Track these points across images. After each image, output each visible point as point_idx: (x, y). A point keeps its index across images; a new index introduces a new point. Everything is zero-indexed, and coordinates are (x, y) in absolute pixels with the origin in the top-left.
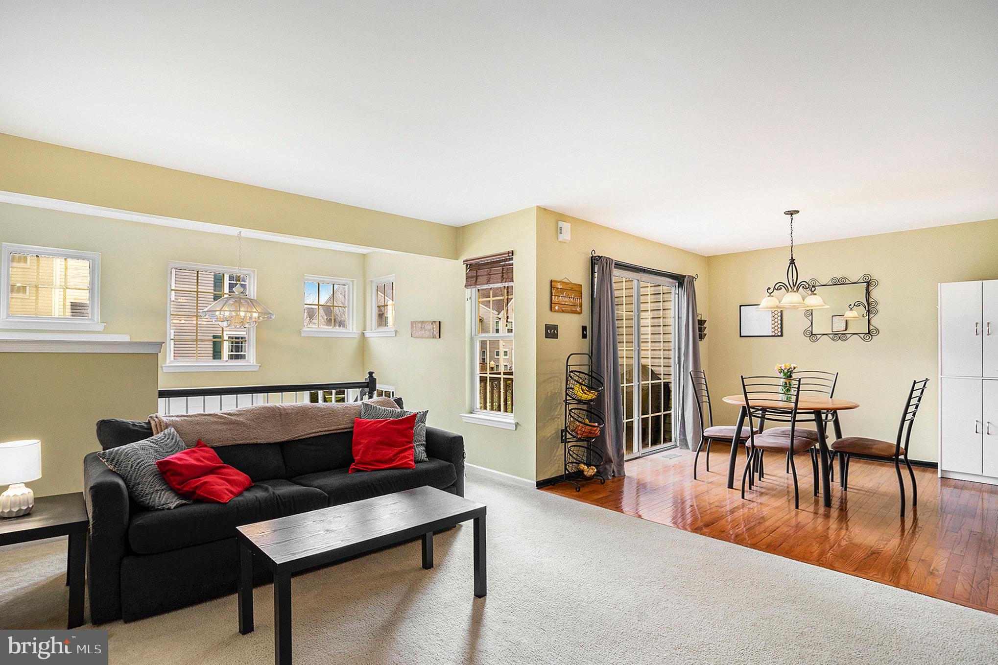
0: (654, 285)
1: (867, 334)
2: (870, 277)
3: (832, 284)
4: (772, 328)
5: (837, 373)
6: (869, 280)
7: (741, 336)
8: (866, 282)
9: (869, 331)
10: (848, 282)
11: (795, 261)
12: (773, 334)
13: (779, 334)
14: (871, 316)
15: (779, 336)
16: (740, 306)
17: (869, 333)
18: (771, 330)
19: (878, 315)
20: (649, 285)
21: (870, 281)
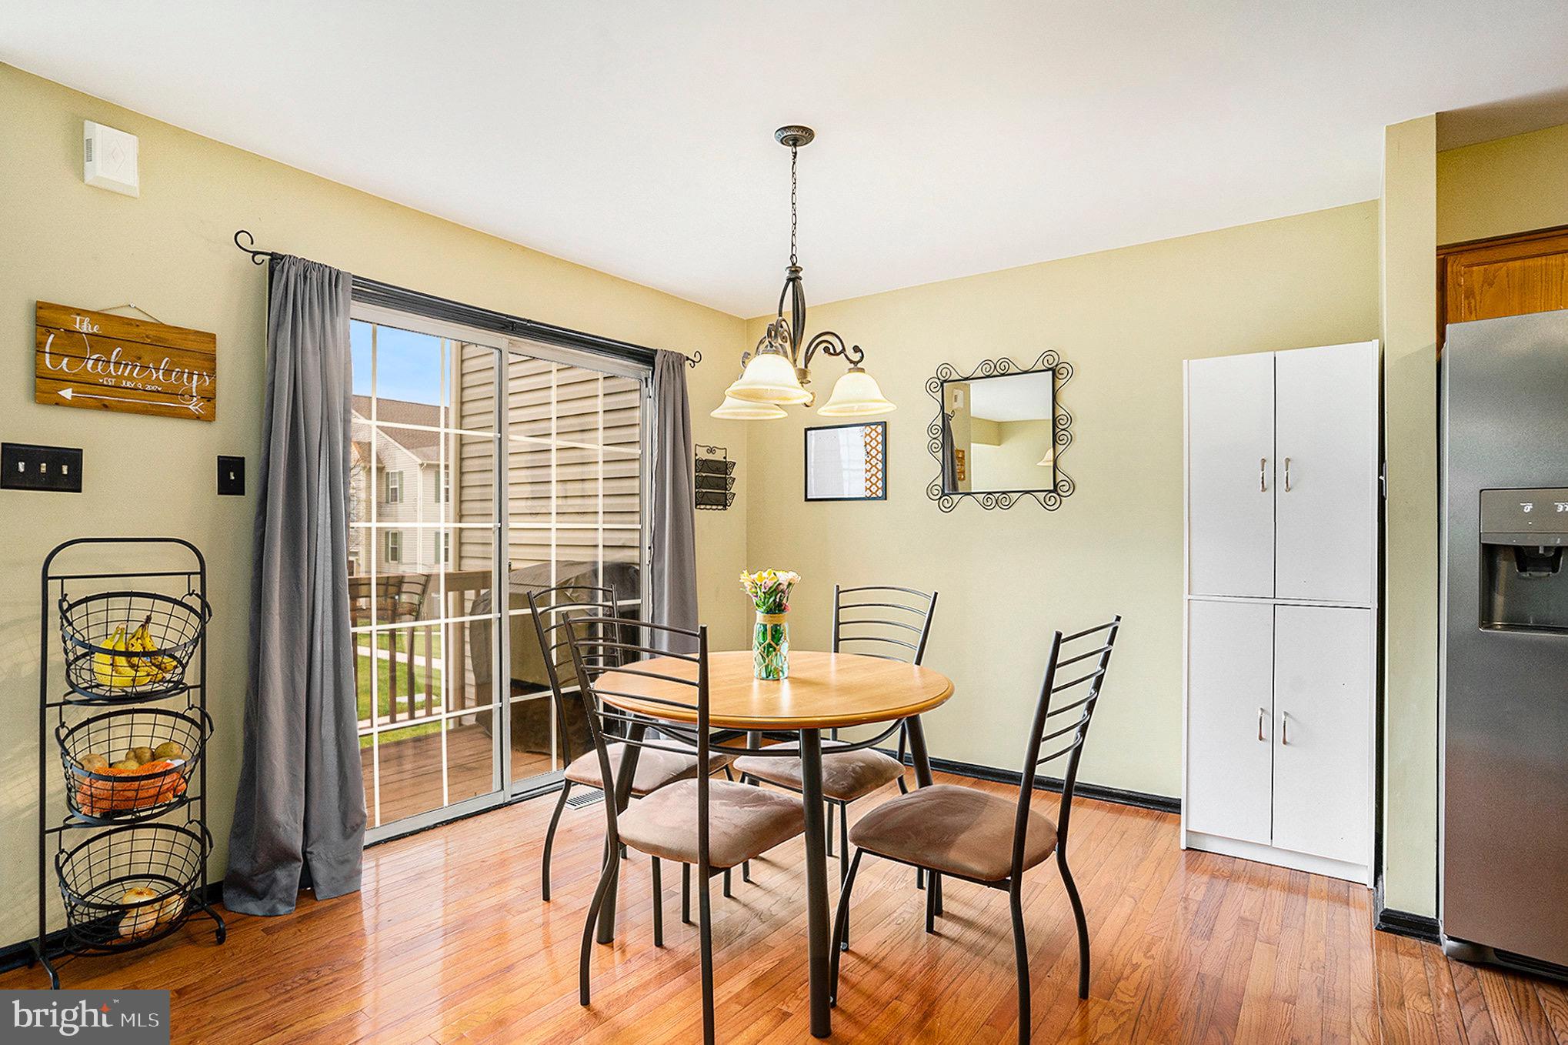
0: (567, 366)
1: (1050, 491)
2: (1056, 357)
3: (983, 375)
4: (867, 480)
5: (936, 594)
6: (1055, 364)
7: (807, 500)
8: (1049, 369)
9: (1055, 485)
10: (1013, 370)
11: (801, 274)
12: (868, 494)
13: (880, 493)
14: (1060, 448)
15: (878, 498)
16: (807, 430)
17: (1055, 490)
18: (863, 484)
19: (1073, 446)
20: (554, 367)
21: (1057, 365)
